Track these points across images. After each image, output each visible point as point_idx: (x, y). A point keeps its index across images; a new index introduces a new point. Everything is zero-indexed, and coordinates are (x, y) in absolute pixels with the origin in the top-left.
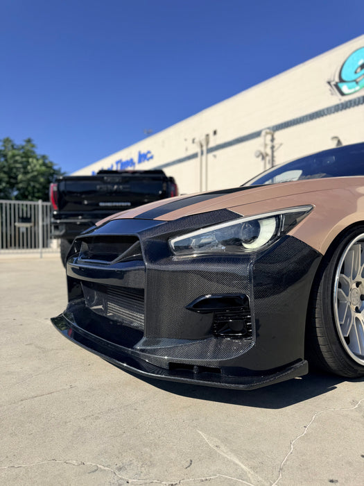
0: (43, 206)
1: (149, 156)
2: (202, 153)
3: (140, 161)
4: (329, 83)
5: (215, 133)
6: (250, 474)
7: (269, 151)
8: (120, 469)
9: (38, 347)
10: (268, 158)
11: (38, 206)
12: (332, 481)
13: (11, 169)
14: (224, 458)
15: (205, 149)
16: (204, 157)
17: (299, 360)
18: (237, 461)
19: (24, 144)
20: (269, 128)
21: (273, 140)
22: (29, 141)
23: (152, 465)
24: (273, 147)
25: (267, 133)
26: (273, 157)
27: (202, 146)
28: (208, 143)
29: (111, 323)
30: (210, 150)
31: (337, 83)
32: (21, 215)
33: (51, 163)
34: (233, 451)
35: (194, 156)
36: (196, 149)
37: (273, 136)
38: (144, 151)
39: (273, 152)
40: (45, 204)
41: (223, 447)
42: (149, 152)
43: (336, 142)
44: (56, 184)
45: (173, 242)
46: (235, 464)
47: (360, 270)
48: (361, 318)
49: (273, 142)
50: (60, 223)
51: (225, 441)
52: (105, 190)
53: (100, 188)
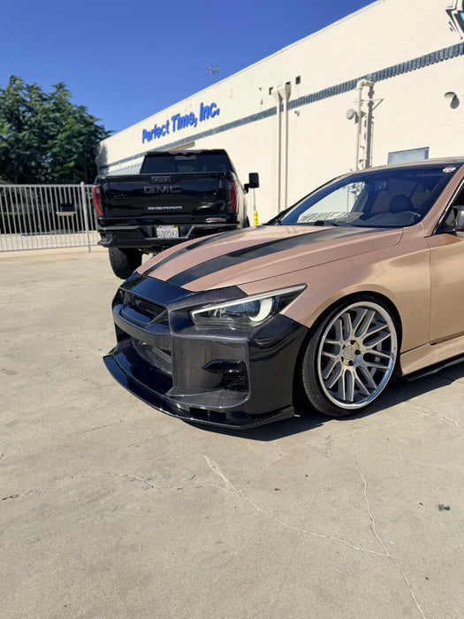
1: (214, 109)
2: (281, 110)
3: (202, 118)
4: (449, 12)
5: (298, 80)
6: (228, 484)
7: (365, 109)
9: (95, 383)
10: (364, 119)
11: (80, 188)
12: (276, 490)
13: (42, 128)
14: (216, 474)
15: (284, 102)
16: (284, 114)
17: (289, 406)
18: (223, 477)
19: (55, 90)
20: (365, 77)
21: (371, 94)
22: (60, 86)
24: (371, 104)
25: (363, 85)
26: (370, 117)
27: (281, 99)
28: (289, 95)
30: (292, 105)
31: (459, 12)
32: (61, 201)
33: (91, 117)
35: (271, 112)
36: (273, 103)
37: (371, 88)
38: (207, 104)
39: (371, 110)
40: (88, 186)
41: (218, 468)
42: (214, 105)
43: (450, 99)
44: (99, 185)
45: (194, 313)
46: (221, 478)
47: (353, 331)
48: (352, 369)
49: (371, 97)
50: (107, 231)
51: (221, 463)
52: (152, 191)
53: (148, 190)
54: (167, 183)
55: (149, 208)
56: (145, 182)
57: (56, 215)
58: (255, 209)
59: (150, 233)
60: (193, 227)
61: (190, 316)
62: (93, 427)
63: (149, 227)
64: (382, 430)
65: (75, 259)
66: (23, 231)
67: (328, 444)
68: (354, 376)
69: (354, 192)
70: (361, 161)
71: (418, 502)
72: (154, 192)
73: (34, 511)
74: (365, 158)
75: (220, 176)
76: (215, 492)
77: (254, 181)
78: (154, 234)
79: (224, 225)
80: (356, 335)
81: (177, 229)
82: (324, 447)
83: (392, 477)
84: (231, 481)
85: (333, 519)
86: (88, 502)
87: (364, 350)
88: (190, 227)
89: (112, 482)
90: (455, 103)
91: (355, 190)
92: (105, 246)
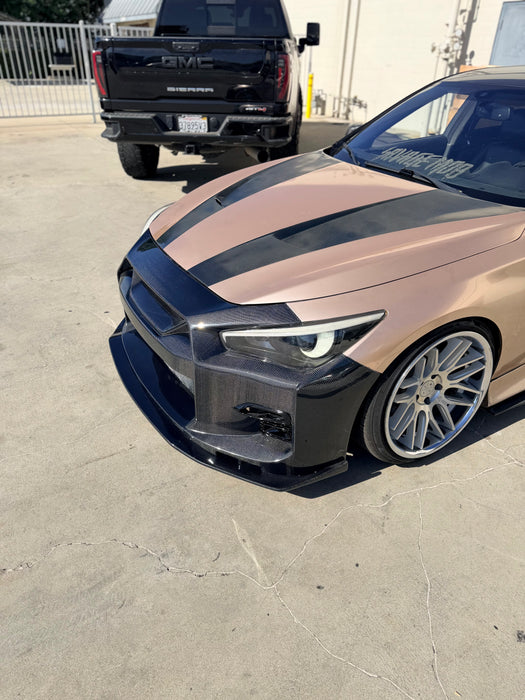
0: (86, 31)
6: (261, 573)
8: (164, 556)
11: (79, 29)
12: (319, 587)
14: (246, 554)
17: (342, 459)
18: (255, 559)
23: (188, 555)
29: (169, 378)
32: (55, 50)
34: (255, 547)
40: (89, 26)
41: (248, 543)
44: (100, 50)
45: (225, 335)
46: (253, 562)
47: (438, 365)
48: (427, 409)
50: (112, 119)
51: (252, 534)
52: (173, 63)
53: (167, 61)
54: (194, 53)
55: (170, 89)
56: (163, 50)
57: (49, 69)
58: (310, 70)
59: (170, 125)
60: (227, 120)
61: (220, 338)
62: (96, 455)
63: (169, 116)
64: (453, 487)
65: (77, 136)
66: (12, 77)
67: (386, 509)
68: (429, 417)
69: (446, 59)
70: (463, 11)
71: (492, 624)
72: (175, 65)
73: (24, 599)
74: (469, 9)
75: (267, 46)
76: (243, 585)
77: (313, 36)
78: (176, 127)
79: (270, 119)
80: (441, 369)
81: (205, 120)
82: (380, 514)
83: (463, 576)
84: (265, 568)
85: (387, 646)
86: (89, 590)
87: (447, 385)
88: (224, 118)
89: (119, 556)
91: (448, 55)
92: (112, 139)
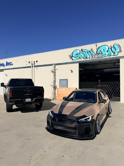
1: (11, 64)
2: (33, 67)
4: (69, 56)
5: (37, 61)
17: (94, 133)
20: (54, 64)
24: (55, 69)
27: (32, 65)
28: (34, 64)
30: (35, 66)
31: (71, 57)
35: (30, 67)
36: (30, 65)
37: (55, 66)
38: (9, 62)
39: (55, 71)
42: (11, 63)
43: (71, 71)
45: (79, 120)
49: (55, 68)
55: (25, 95)
59: (24, 101)
63: (24, 99)
70: (54, 80)
88: (34, 99)
90: (72, 72)
